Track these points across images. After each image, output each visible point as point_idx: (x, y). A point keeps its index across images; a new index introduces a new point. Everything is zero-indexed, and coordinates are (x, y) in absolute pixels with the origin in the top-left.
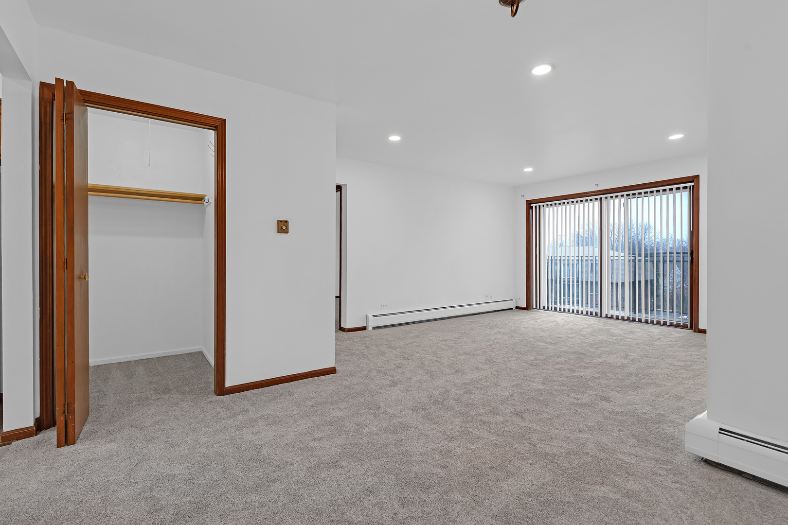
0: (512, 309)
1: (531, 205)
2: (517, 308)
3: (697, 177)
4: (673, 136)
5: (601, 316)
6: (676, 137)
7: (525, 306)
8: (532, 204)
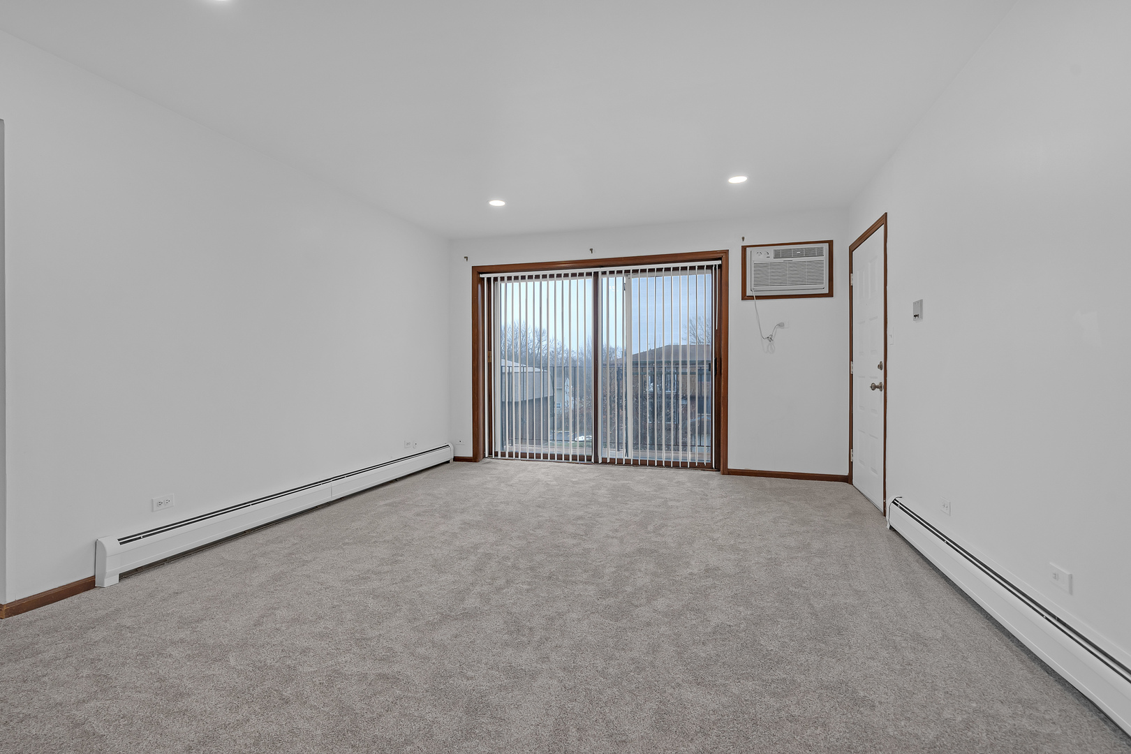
0: (448, 462)
1: (481, 276)
2: (456, 459)
3: (726, 252)
4: (734, 178)
5: (596, 462)
6: (738, 180)
7: (470, 454)
8: (482, 273)
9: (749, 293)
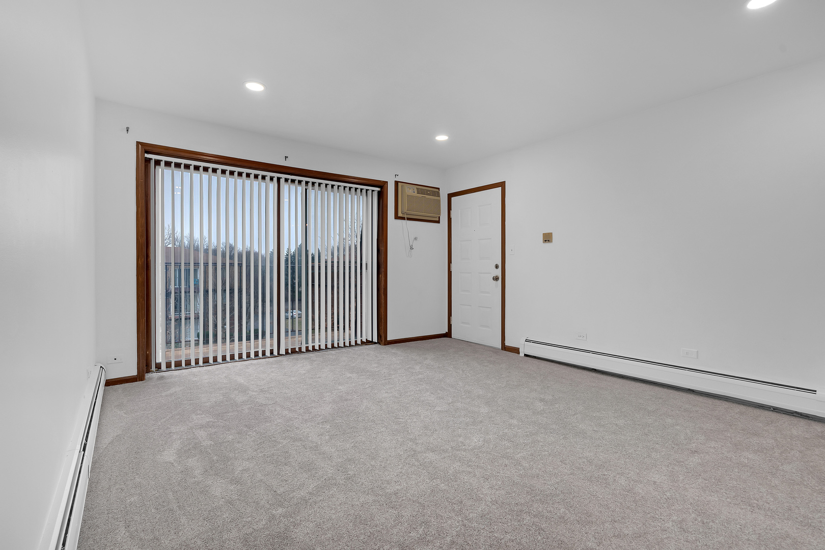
1: (147, 156)
2: (109, 383)
8: (149, 153)
9: (400, 215)
